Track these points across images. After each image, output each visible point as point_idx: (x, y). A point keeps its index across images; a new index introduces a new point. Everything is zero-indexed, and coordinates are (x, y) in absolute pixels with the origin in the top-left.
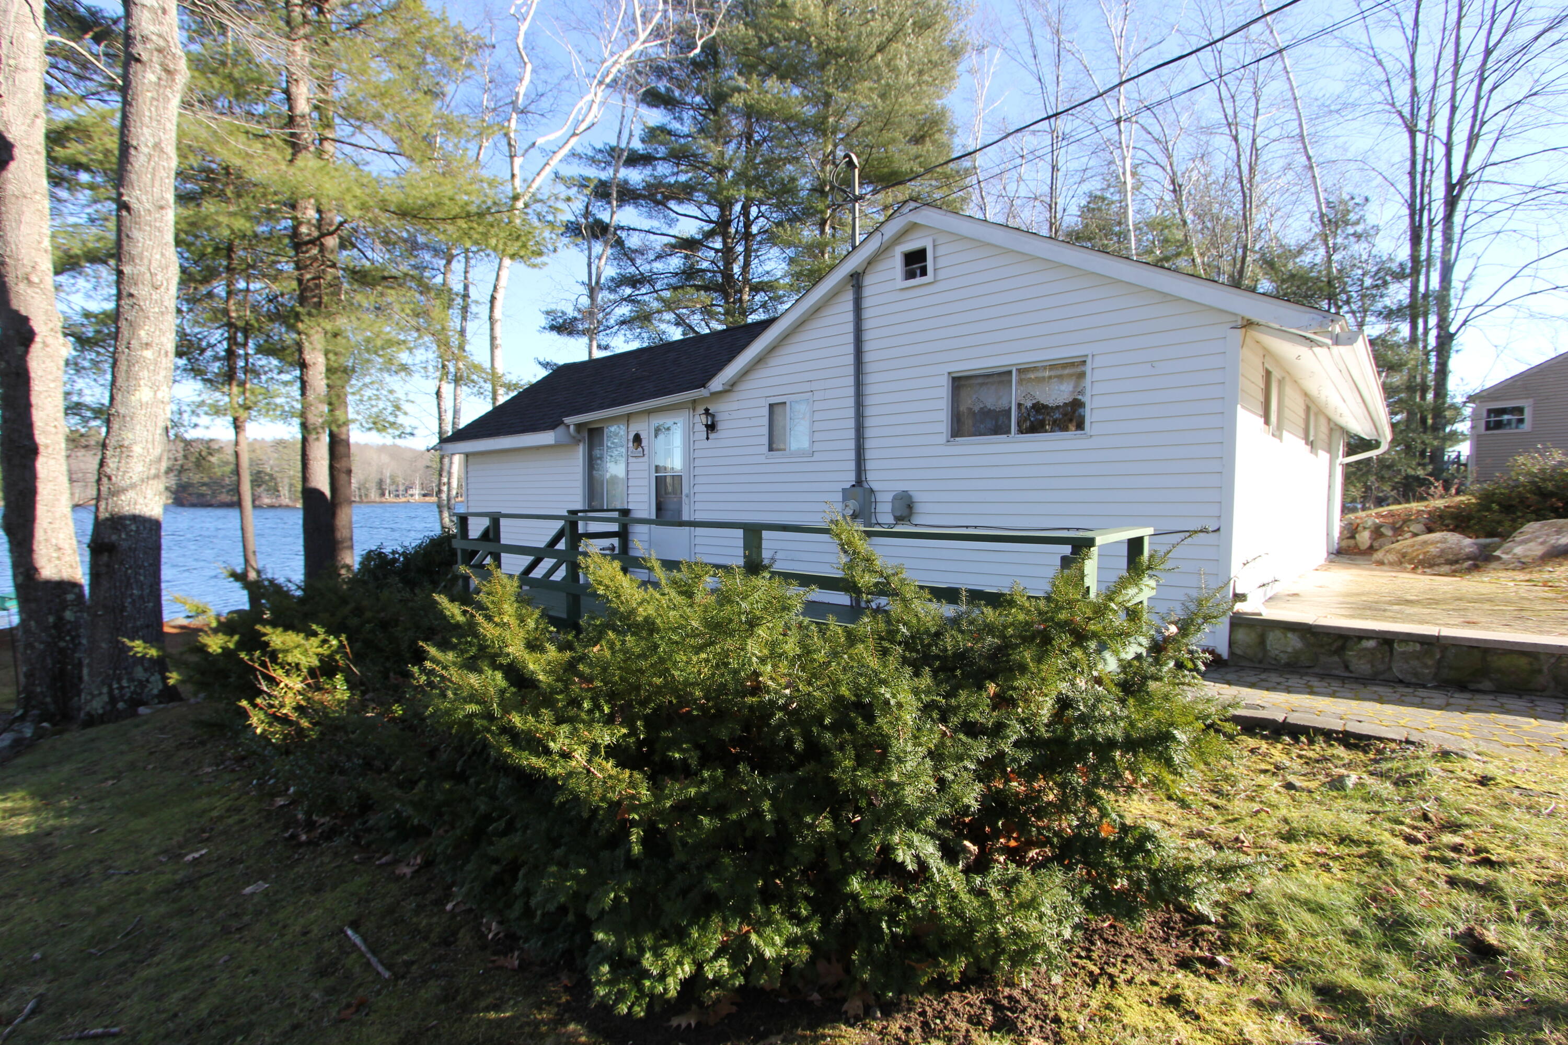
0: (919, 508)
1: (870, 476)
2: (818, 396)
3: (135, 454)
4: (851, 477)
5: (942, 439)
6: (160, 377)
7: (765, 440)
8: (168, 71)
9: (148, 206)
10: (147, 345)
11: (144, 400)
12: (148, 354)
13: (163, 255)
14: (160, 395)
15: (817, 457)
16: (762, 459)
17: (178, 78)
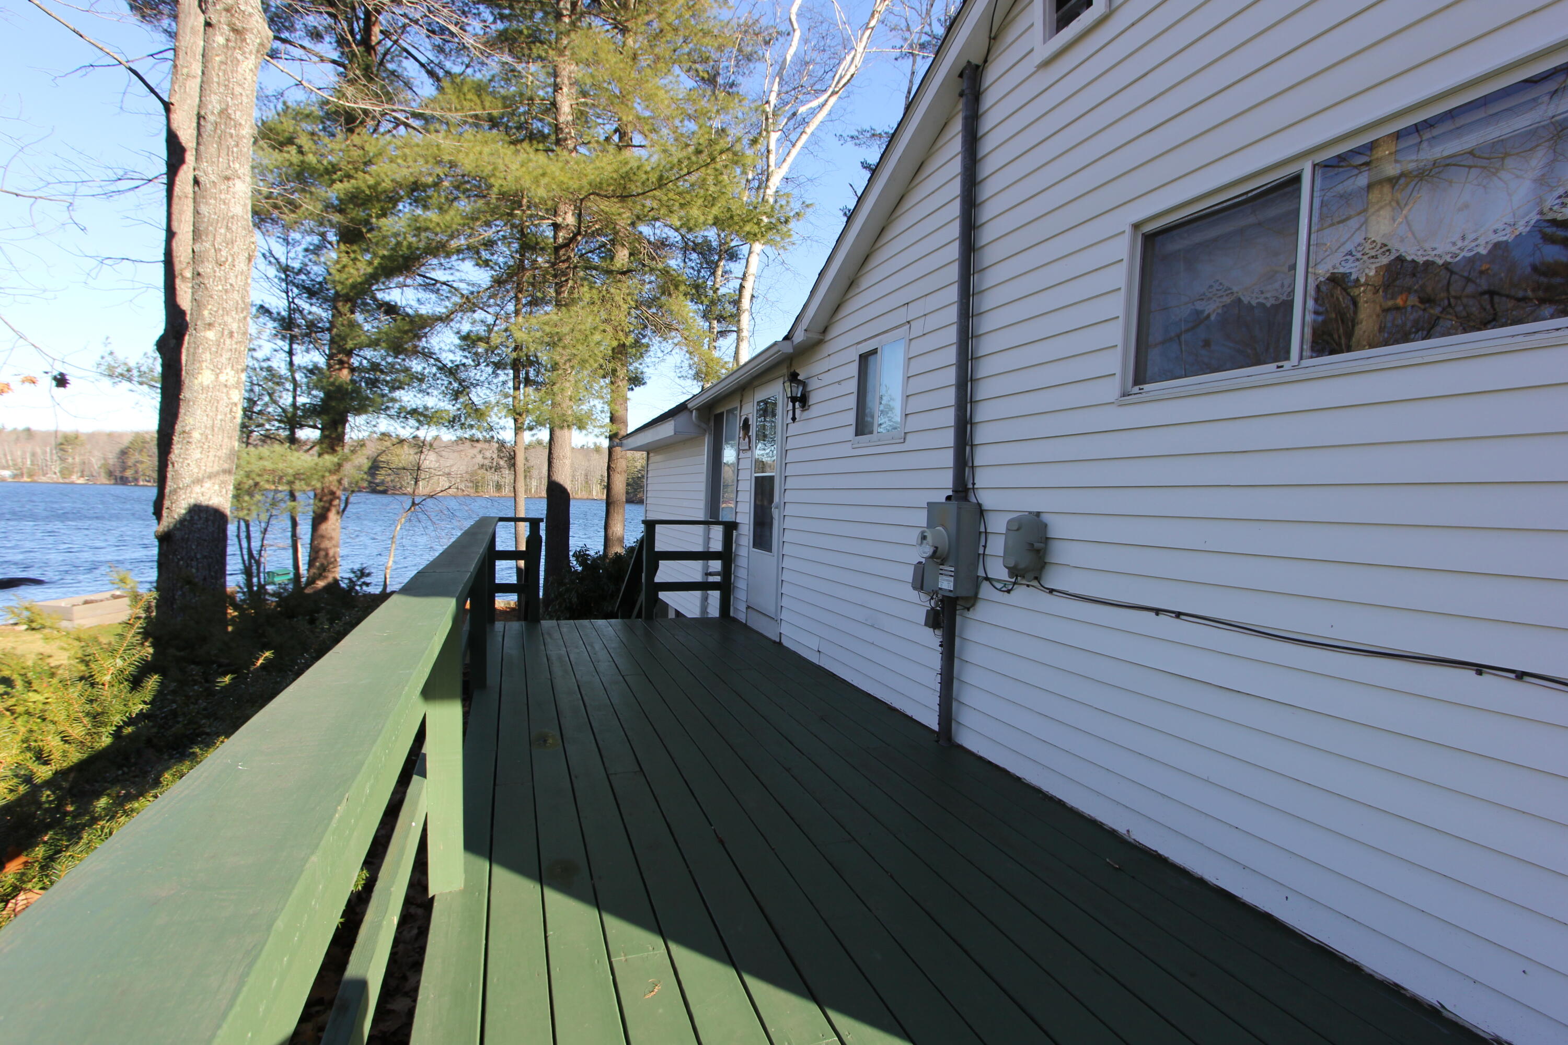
0: (1061, 554)
1: (982, 479)
2: (917, 328)
3: (193, 440)
4: (947, 480)
5: (1112, 389)
6: (224, 360)
7: (851, 418)
8: (235, 31)
9: (213, 178)
10: (210, 325)
11: (205, 383)
12: (211, 335)
13: (228, 228)
14: (222, 378)
15: (913, 442)
16: (846, 450)
17: (249, 37)
